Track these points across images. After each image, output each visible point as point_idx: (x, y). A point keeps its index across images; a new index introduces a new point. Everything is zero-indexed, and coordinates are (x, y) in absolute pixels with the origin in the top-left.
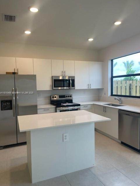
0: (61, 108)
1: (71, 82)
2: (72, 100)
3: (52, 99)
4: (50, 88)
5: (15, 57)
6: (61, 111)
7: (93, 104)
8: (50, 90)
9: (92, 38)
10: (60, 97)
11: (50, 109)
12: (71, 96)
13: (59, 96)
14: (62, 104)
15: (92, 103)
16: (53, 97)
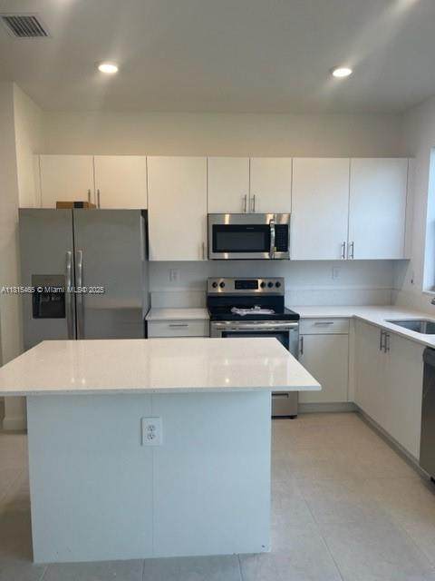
0: (228, 323)
1: (273, 234)
2: (283, 297)
3: (211, 290)
4: (201, 256)
5: (92, 154)
6: (225, 335)
7: (355, 318)
8: (201, 260)
9: (349, 68)
10: (240, 284)
11: (190, 324)
12: (278, 285)
13: (236, 282)
14: (235, 310)
15: (350, 313)
16: (214, 285)
